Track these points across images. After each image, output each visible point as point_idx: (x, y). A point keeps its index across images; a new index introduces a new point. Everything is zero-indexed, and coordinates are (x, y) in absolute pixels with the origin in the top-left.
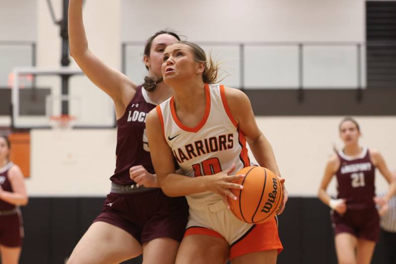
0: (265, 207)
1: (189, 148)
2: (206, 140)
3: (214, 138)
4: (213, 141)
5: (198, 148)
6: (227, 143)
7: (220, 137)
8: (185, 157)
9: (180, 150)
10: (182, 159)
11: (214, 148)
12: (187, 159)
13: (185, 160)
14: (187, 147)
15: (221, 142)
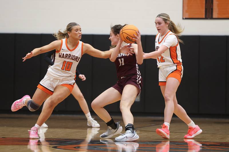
0: (128, 38)
1: (67, 55)
2: (72, 55)
3: (75, 56)
4: (74, 57)
5: (69, 56)
6: (77, 60)
7: (77, 57)
8: (64, 57)
9: (63, 54)
10: (62, 57)
11: (73, 59)
12: (64, 58)
13: (63, 58)
14: (66, 54)
15: (76, 58)
